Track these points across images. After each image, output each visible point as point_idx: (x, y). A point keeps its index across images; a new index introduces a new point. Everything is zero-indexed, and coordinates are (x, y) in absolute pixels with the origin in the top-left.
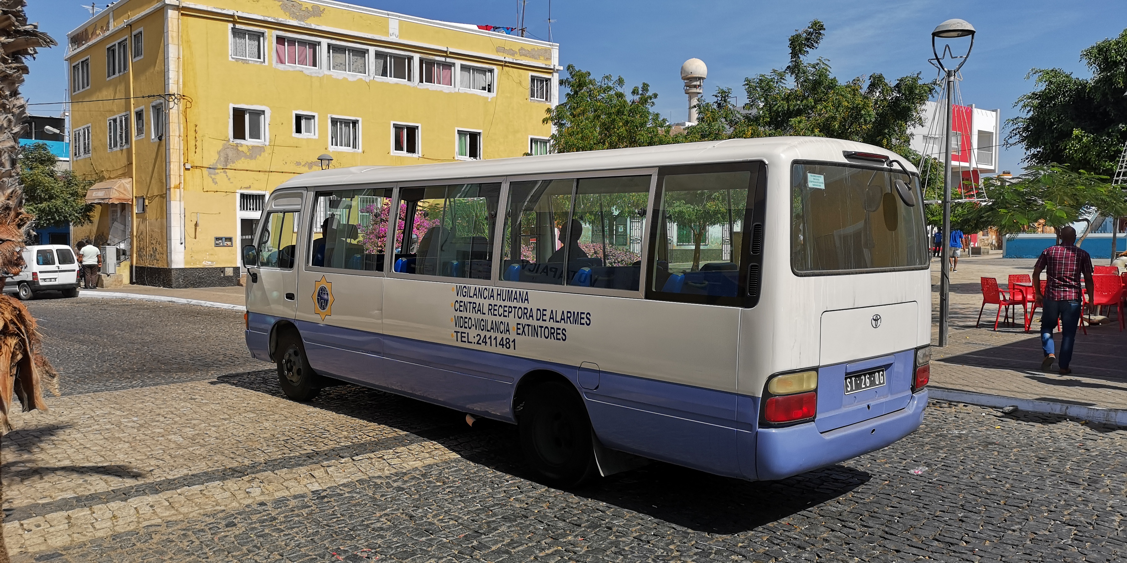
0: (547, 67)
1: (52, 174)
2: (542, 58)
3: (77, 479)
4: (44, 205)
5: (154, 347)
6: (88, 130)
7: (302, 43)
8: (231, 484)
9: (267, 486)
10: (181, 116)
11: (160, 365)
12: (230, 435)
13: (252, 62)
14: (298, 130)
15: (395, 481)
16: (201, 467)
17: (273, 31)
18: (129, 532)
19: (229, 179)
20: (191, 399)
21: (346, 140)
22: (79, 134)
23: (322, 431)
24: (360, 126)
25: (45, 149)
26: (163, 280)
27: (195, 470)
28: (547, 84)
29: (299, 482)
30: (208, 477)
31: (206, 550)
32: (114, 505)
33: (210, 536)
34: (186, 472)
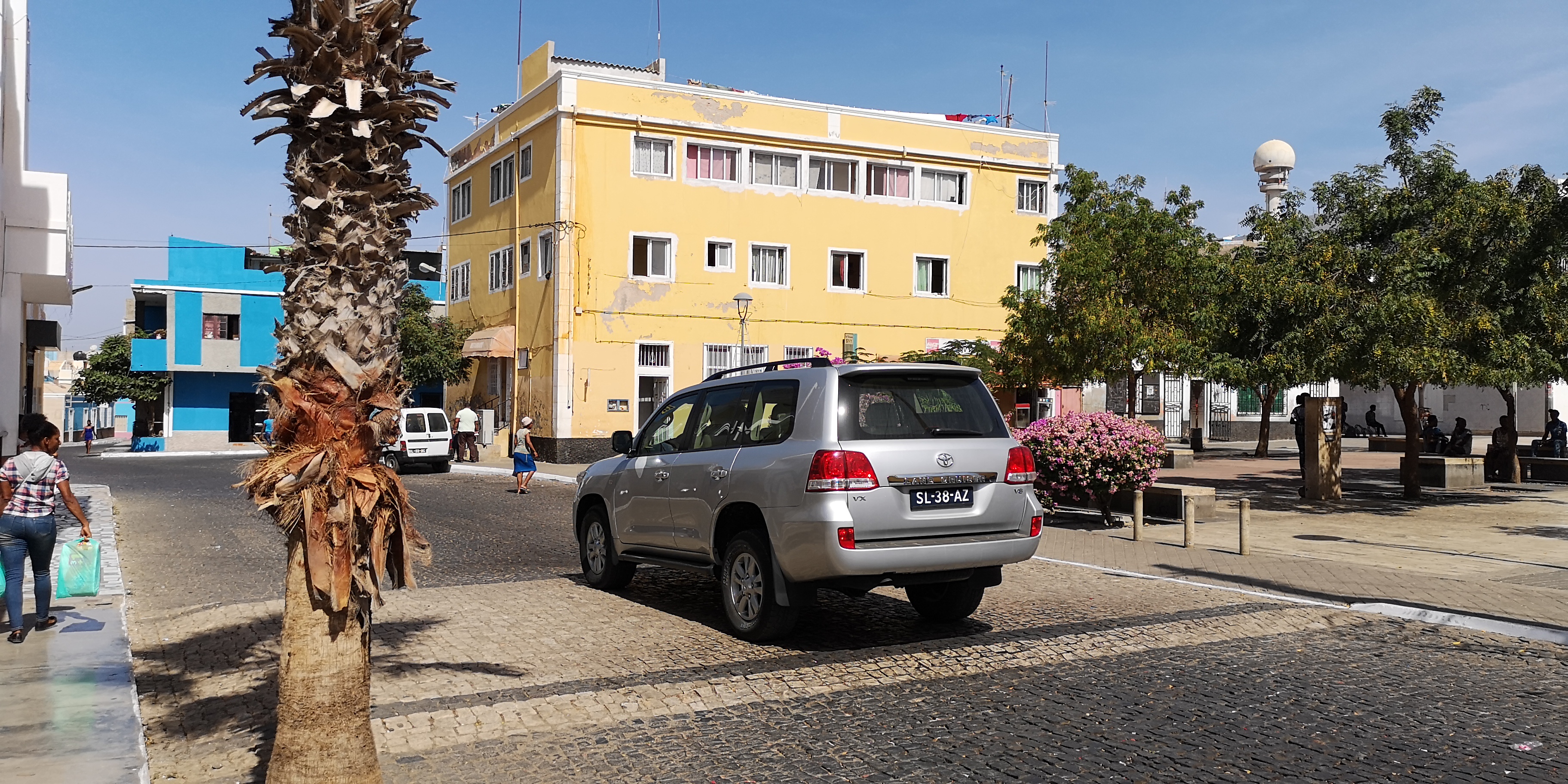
0: (1042, 167)
1: (426, 321)
2: (1035, 155)
3: (443, 677)
4: (417, 359)
5: (531, 535)
6: (467, 268)
7: (719, 151)
8: (605, 695)
9: (645, 701)
10: (572, 247)
11: (537, 557)
12: (609, 641)
13: (658, 178)
14: (712, 262)
15: (794, 708)
16: (573, 674)
17: (684, 137)
18: (493, 740)
19: (627, 326)
20: (569, 597)
21: (771, 273)
22: (457, 271)
23: (714, 643)
24: (788, 255)
25: (419, 291)
26: (547, 453)
27: (566, 677)
28: (1041, 190)
29: (681, 700)
30: (581, 686)
31: (574, 766)
32: (479, 709)
33: (578, 752)
34: (557, 679)
